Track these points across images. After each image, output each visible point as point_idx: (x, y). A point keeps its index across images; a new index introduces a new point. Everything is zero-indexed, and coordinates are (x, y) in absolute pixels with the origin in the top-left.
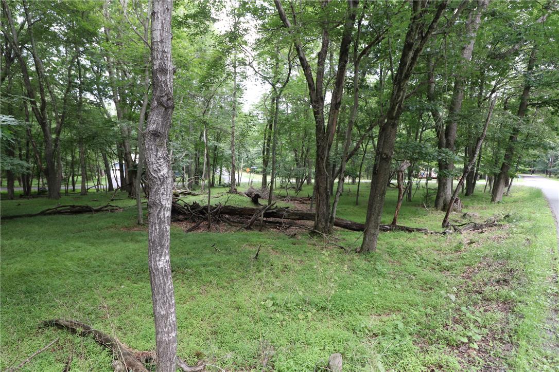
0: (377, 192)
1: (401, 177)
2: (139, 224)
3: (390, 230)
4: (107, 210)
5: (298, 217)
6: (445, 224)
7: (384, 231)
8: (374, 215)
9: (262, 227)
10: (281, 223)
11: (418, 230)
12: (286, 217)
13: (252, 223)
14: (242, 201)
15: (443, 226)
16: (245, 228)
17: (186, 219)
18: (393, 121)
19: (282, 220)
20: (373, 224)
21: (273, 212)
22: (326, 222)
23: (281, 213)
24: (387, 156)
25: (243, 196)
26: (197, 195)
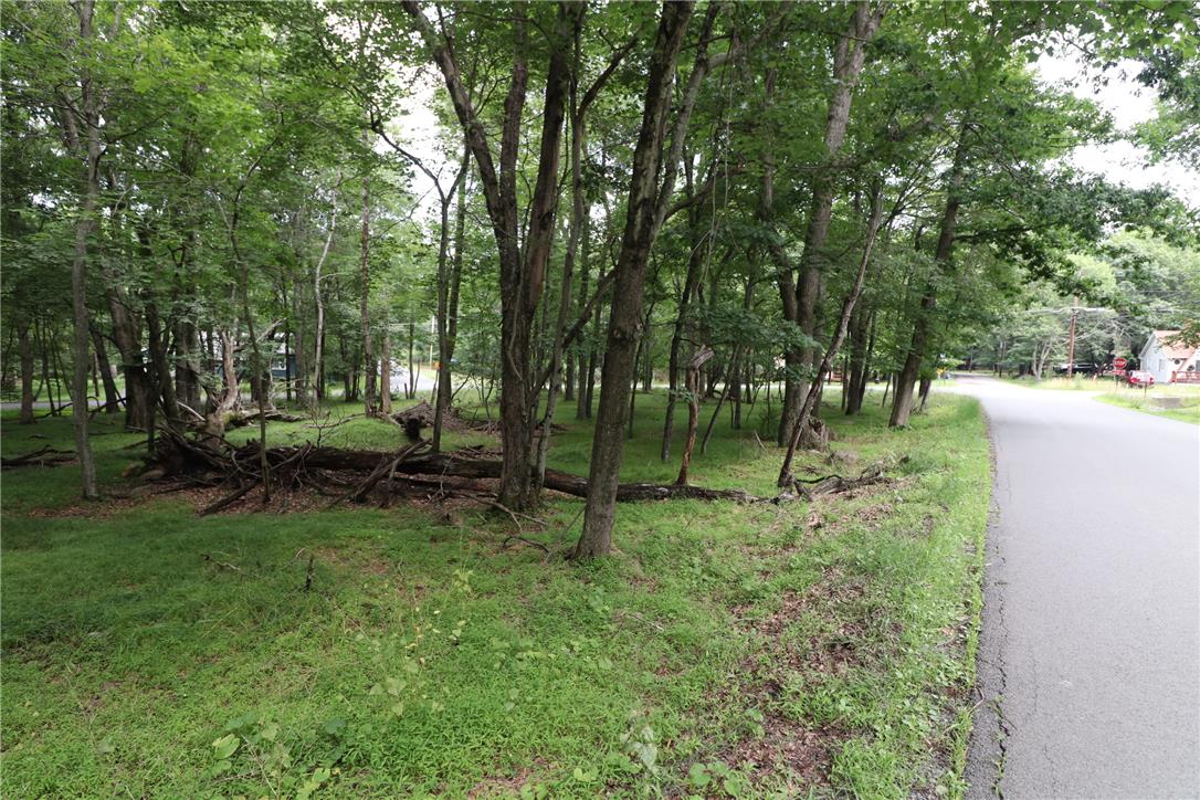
0: (606, 419)
1: (693, 380)
2: (85, 497)
3: (669, 495)
4: (38, 463)
5: (475, 472)
6: (784, 480)
7: (656, 498)
8: (600, 471)
9: (390, 496)
10: (436, 485)
11: (726, 495)
12: (450, 472)
13: (370, 488)
14: (383, 434)
15: (781, 484)
16: (352, 500)
17: (218, 481)
18: (634, 252)
19: (441, 479)
20: (600, 493)
21: (421, 461)
22: (523, 483)
23: (439, 463)
24: (624, 334)
25: (389, 422)
26: (297, 420)
